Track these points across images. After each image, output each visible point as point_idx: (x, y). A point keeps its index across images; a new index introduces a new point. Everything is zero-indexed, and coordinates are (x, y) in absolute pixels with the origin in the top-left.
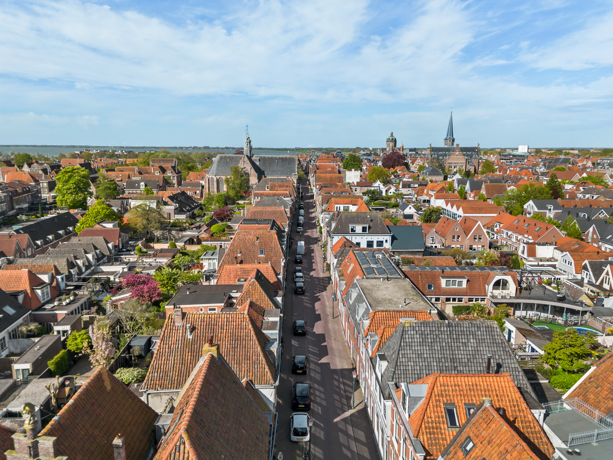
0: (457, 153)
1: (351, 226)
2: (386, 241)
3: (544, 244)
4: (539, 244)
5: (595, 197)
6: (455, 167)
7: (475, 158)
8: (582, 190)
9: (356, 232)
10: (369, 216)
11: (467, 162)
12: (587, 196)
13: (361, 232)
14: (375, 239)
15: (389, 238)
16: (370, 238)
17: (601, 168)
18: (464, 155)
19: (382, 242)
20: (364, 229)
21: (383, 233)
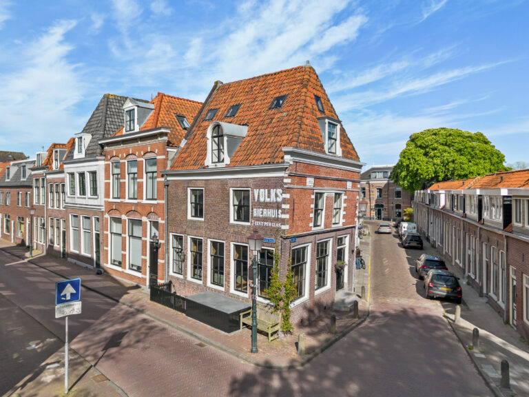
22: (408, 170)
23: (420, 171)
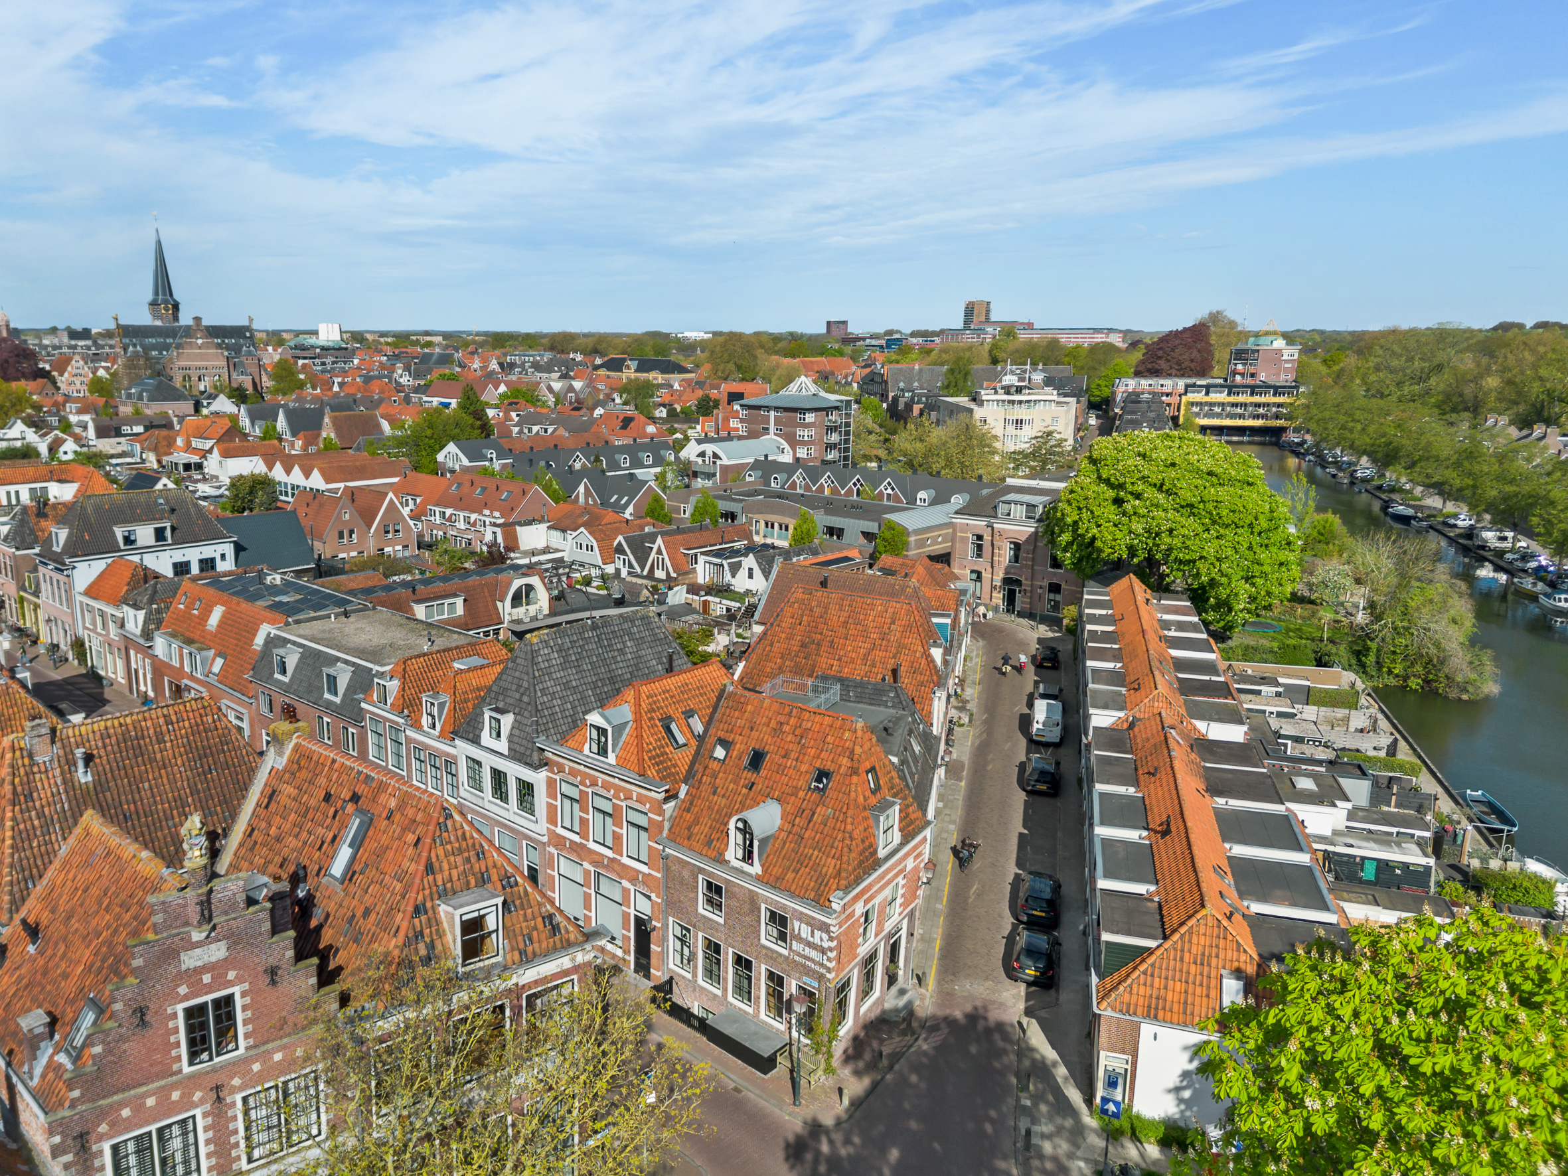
0: (200, 341)
1: (119, 532)
2: (223, 556)
3: (529, 523)
4: (521, 525)
5: (550, 431)
6: (200, 379)
7: (249, 353)
8: (516, 419)
9: (139, 543)
10: (161, 501)
11: (232, 365)
12: (535, 429)
13: (152, 542)
14: (193, 555)
15: (229, 549)
16: (179, 555)
17: (521, 373)
18: (219, 346)
19: (213, 560)
20: (160, 534)
21: (212, 536)
22: (1075, 531)
23: (1098, 544)
